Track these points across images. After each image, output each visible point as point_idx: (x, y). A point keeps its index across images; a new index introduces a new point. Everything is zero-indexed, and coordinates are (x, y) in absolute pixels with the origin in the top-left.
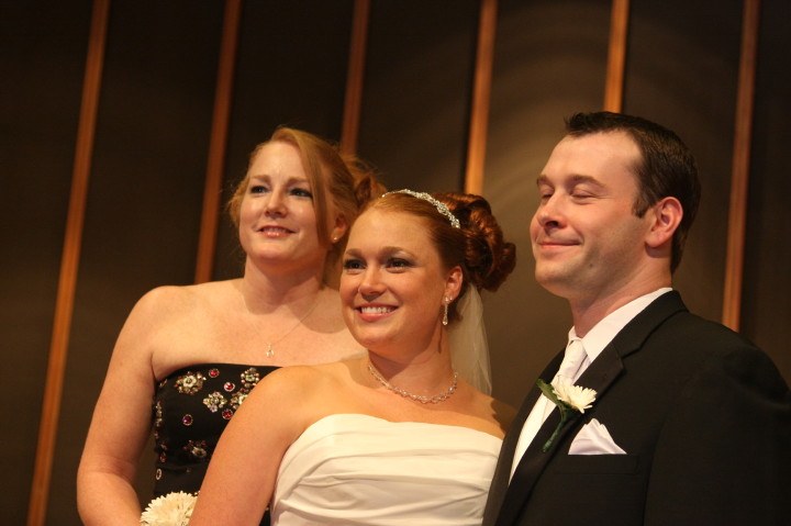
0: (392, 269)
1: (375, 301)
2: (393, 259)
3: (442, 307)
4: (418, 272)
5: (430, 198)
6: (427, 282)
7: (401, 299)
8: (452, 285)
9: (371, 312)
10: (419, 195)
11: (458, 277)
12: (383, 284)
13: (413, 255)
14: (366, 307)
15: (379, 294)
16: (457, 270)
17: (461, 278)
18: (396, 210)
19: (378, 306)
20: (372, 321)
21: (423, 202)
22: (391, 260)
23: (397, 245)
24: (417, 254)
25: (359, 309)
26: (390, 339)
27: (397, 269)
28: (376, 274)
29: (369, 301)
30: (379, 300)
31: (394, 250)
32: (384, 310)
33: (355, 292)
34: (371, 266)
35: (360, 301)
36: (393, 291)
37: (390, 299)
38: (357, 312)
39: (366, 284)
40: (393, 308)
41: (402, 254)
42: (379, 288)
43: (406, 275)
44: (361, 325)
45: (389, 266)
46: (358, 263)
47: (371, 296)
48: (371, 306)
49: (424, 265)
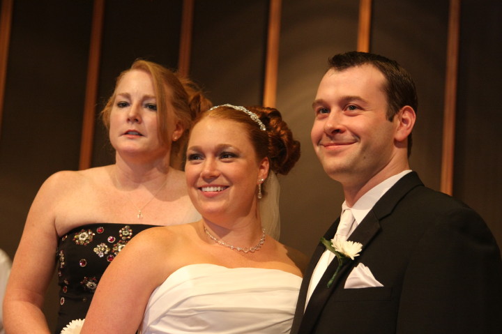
0: (223, 160)
1: (212, 183)
2: (224, 153)
3: (257, 186)
4: (241, 161)
5: (245, 110)
6: (248, 169)
7: (231, 181)
8: (262, 170)
9: (210, 190)
10: (237, 108)
11: (266, 165)
12: (218, 170)
13: (238, 150)
14: (206, 186)
15: (216, 177)
16: (266, 160)
17: (268, 165)
18: (225, 118)
19: (214, 186)
20: (211, 197)
21: (241, 112)
22: (222, 153)
23: (227, 143)
24: (241, 149)
25: (200, 188)
27: (227, 159)
28: (213, 164)
29: (209, 182)
30: (217, 182)
31: (225, 146)
32: (219, 189)
33: (198, 176)
34: (209, 157)
35: (201, 183)
36: (225, 176)
37: (225, 182)
38: (199, 190)
39: (207, 171)
40: (227, 187)
41: (230, 150)
42: (216, 173)
43: (233, 163)
44: (204, 200)
45: (221, 158)
46: (198, 155)
47: (210, 179)
48: (210, 186)
49: (245, 157)
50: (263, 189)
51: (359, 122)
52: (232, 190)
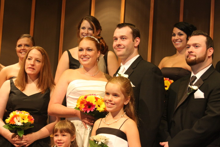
3: (97, 58)
5: (94, 38)
6: (95, 54)
8: (98, 54)
9: (85, 59)
10: (92, 37)
13: (92, 48)
14: (84, 58)
15: (86, 56)
16: (99, 51)
18: (89, 40)
19: (86, 58)
20: (85, 61)
22: (88, 49)
25: (82, 59)
26: (88, 64)
27: (89, 51)
28: (86, 52)
30: (86, 57)
31: (89, 47)
33: (81, 55)
34: (85, 50)
35: (82, 57)
36: (89, 55)
37: (89, 57)
39: (84, 54)
40: (89, 58)
41: (90, 48)
42: (86, 55)
43: (91, 52)
44: (83, 61)
46: (82, 50)
47: (85, 56)
49: (94, 50)
50: (98, 59)
51: (125, 43)
52: (90, 59)
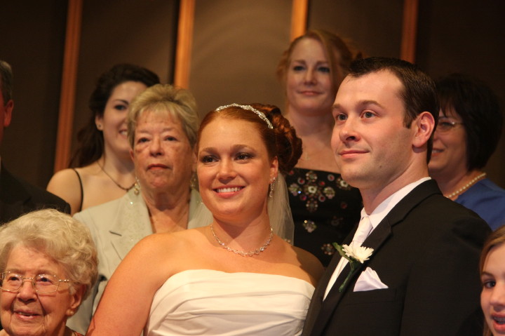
0: (239, 161)
1: (228, 184)
3: (270, 185)
4: (257, 162)
6: (264, 169)
7: (248, 182)
8: (273, 170)
9: (226, 191)
12: (235, 171)
13: (253, 150)
14: (222, 188)
15: (232, 178)
16: (276, 159)
17: (277, 163)
18: (237, 118)
19: (231, 187)
20: (228, 197)
22: (239, 154)
23: (242, 144)
24: (255, 149)
25: (216, 190)
26: (241, 210)
27: (243, 160)
28: (229, 165)
29: (225, 183)
30: (233, 183)
31: (241, 147)
32: (236, 189)
33: (213, 178)
34: (225, 159)
35: (216, 184)
36: (242, 176)
37: (241, 182)
38: (214, 192)
39: (224, 172)
40: (242, 187)
41: (246, 150)
42: (233, 174)
43: (250, 164)
44: (219, 201)
45: (236, 159)
46: (212, 157)
47: (226, 180)
48: (227, 188)
49: (260, 157)
52: (248, 190)
